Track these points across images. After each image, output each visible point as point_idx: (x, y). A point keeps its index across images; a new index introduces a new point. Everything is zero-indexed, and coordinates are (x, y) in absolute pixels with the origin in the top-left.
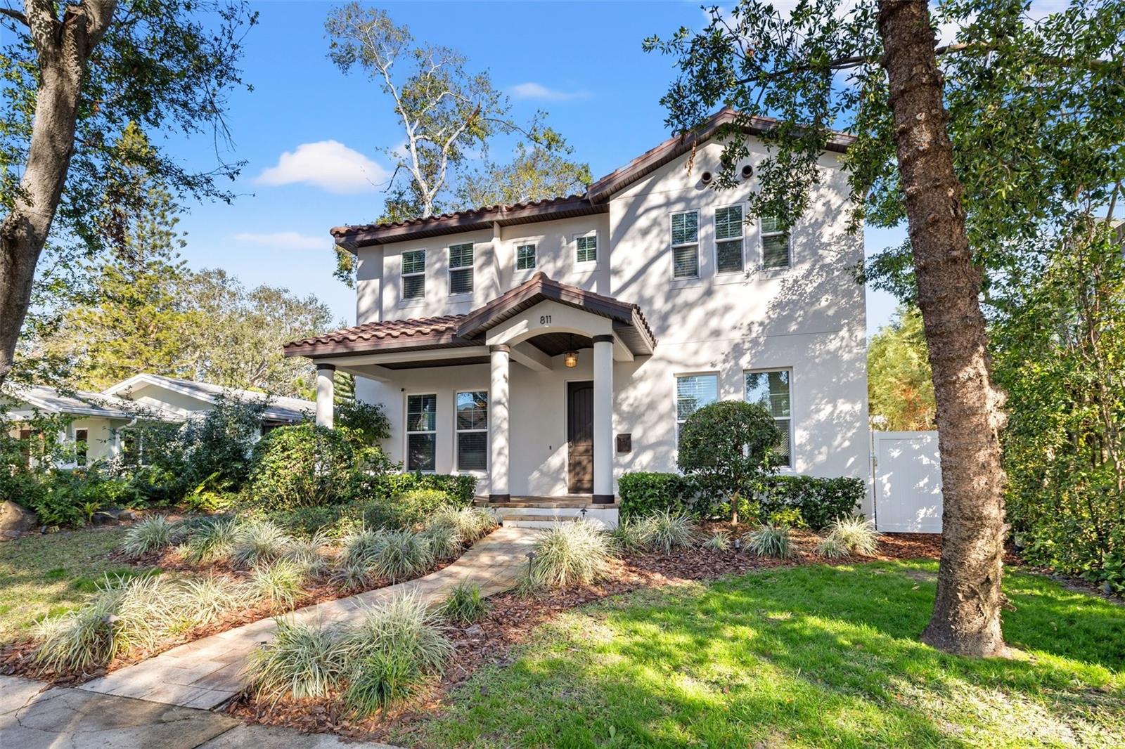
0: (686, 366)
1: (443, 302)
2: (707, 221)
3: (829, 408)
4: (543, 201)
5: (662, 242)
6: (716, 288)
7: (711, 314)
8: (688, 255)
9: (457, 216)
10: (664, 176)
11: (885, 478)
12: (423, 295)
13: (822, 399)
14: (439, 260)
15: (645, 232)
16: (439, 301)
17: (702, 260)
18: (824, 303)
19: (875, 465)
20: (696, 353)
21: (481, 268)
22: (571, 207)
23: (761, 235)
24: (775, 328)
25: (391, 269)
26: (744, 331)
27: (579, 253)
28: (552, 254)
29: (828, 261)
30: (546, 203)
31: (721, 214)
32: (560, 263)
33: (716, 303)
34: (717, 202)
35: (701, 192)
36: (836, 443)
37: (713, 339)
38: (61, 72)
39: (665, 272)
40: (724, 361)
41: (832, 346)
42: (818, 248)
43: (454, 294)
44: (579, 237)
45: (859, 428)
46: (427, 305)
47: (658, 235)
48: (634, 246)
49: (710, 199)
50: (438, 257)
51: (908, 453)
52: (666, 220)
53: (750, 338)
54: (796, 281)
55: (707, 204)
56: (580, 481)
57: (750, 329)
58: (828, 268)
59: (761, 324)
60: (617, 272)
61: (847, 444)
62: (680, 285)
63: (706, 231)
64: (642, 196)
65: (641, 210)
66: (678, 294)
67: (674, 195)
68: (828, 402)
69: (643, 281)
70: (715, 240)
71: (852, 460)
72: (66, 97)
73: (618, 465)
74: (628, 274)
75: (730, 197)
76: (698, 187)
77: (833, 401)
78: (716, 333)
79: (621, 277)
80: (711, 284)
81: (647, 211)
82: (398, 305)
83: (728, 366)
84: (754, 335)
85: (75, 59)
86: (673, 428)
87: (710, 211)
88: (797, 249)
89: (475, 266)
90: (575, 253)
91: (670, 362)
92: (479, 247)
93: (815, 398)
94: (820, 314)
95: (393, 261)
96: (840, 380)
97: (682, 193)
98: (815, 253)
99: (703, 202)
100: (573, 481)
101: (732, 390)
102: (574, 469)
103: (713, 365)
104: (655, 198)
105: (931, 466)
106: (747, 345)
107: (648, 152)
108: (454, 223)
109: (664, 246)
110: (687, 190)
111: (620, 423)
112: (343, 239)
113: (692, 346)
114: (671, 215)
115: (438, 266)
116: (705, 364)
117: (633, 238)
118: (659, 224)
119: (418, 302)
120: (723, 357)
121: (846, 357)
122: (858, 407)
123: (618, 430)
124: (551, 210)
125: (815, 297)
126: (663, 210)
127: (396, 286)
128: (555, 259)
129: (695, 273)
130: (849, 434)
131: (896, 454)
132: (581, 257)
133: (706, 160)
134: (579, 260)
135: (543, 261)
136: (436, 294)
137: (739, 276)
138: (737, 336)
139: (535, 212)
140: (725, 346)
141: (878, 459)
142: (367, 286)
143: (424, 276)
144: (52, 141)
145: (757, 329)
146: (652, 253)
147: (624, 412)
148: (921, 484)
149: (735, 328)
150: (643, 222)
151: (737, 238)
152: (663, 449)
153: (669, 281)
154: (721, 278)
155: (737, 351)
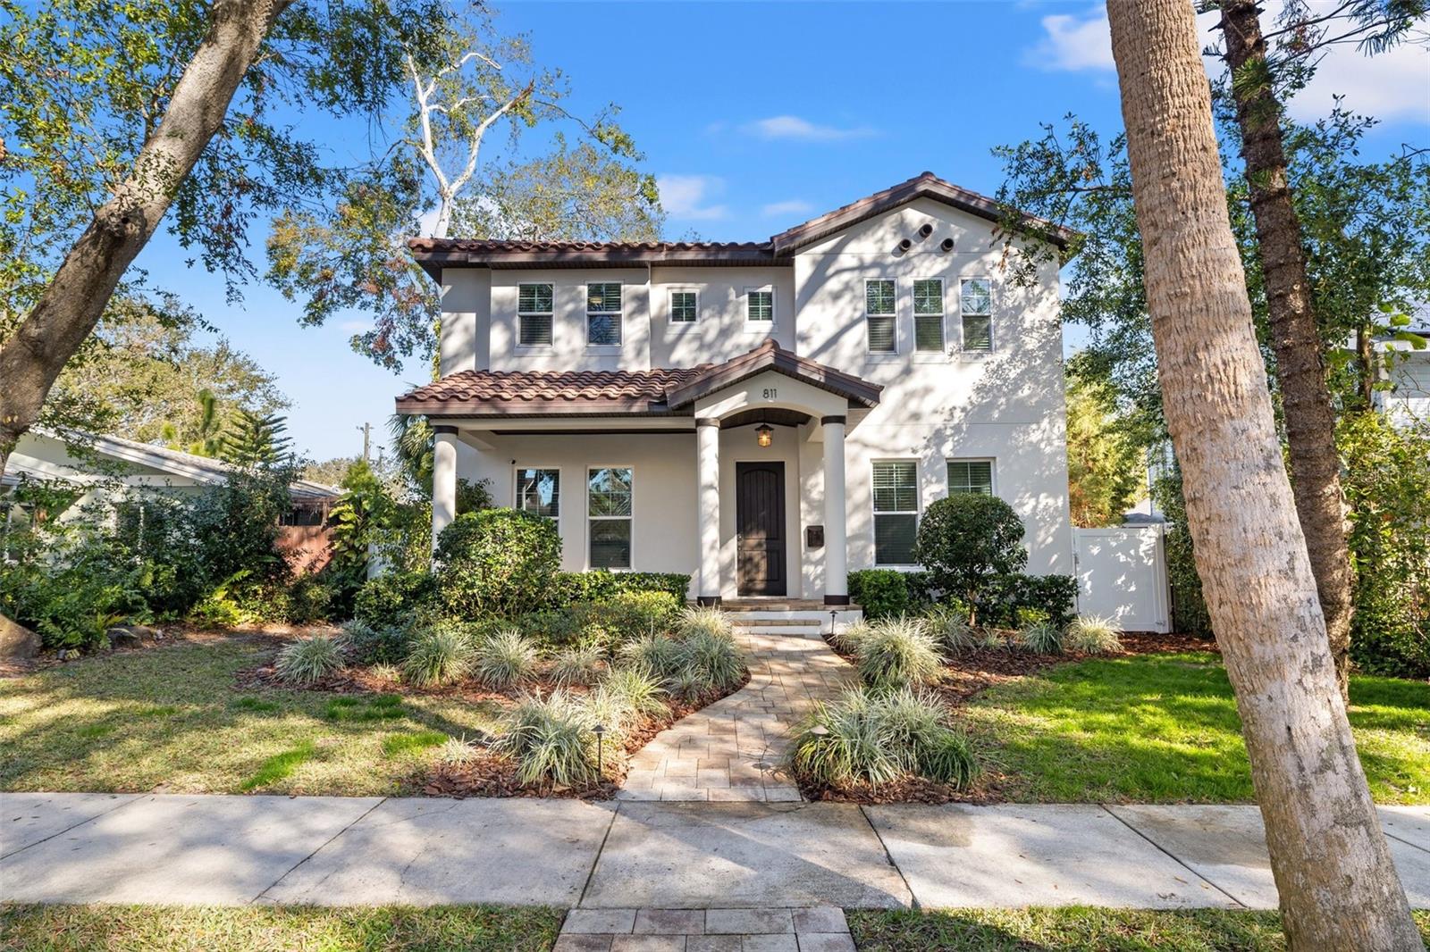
0: (884, 450)
1: (580, 353)
2: (905, 292)
3: (1032, 502)
4: (714, 244)
5: (855, 310)
6: (915, 366)
7: (910, 395)
8: (883, 327)
9: (606, 249)
10: (856, 237)
11: (1086, 576)
12: (550, 342)
13: (1026, 492)
14: (572, 300)
15: (836, 296)
16: (573, 351)
17: (900, 335)
18: (1026, 392)
19: (1076, 562)
20: (894, 436)
21: (631, 315)
22: (747, 256)
23: (962, 314)
24: (977, 416)
25: (501, 303)
26: (946, 416)
27: (751, 310)
28: (717, 307)
29: (1030, 347)
30: (717, 247)
31: (919, 286)
32: (727, 319)
33: (915, 383)
34: (915, 272)
35: (897, 259)
36: (1040, 539)
37: (912, 422)
38: (244, 30)
39: (859, 344)
40: (926, 447)
41: (1035, 437)
42: (1020, 333)
43: (592, 345)
44: (752, 290)
45: (1061, 524)
46: (555, 356)
47: (851, 301)
48: (823, 310)
49: (907, 269)
50: (573, 295)
51: (1106, 549)
52: (859, 285)
53: (952, 424)
54: (999, 366)
55: (905, 274)
56: (752, 581)
57: (952, 414)
58: (1029, 355)
59: (963, 410)
60: (804, 338)
61: (1050, 540)
62: (876, 360)
63: (904, 303)
64: (832, 255)
65: (831, 271)
66: (874, 370)
67: (868, 259)
68: (1031, 496)
69: (835, 351)
70: (913, 315)
71: (1055, 557)
72: (241, 61)
73: (808, 562)
74: (817, 341)
75: (929, 269)
76: (894, 253)
77: (1036, 495)
78: (916, 416)
79: (809, 344)
80: (910, 362)
81: (838, 272)
82: (511, 351)
83: (929, 452)
84: (956, 421)
85: (267, 17)
86: (870, 520)
87: (908, 281)
88: (1001, 332)
89: (624, 312)
90: (746, 308)
91: (866, 446)
92: (628, 290)
93: (1018, 492)
94: (1021, 402)
95: (505, 293)
96: (1042, 472)
97: (877, 258)
98: (1016, 339)
99: (901, 270)
100: (742, 581)
101: (934, 479)
102: (744, 566)
103: (914, 451)
104: (846, 259)
105: (1127, 563)
106: (949, 432)
107: (843, 208)
108: (600, 256)
109: (857, 315)
110: (883, 255)
111: (809, 512)
112: (427, 256)
113: (890, 429)
114: (866, 280)
115: (570, 307)
116: (904, 450)
117: (822, 302)
118: (852, 289)
119: (541, 350)
120: (925, 442)
121: (1048, 450)
122: (1060, 502)
123: (807, 520)
124: (723, 257)
125: (1017, 385)
126: (856, 274)
127: (509, 327)
128: (721, 313)
129: (891, 348)
130: (1053, 530)
131: (1095, 551)
132: (754, 314)
133: (902, 226)
134: (751, 318)
135: (706, 314)
136: (569, 342)
137: (939, 356)
138: (938, 421)
139: (702, 256)
140: (926, 431)
141: (1079, 556)
142: (457, 320)
143: (550, 317)
144: (204, 114)
145: (958, 414)
146: (844, 321)
147: (814, 501)
148: (1119, 582)
149: (935, 412)
150: (833, 285)
151: (936, 314)
152: (860, 543)
153: (864, 354)
154: (921, 356)
155: (938, 437)
